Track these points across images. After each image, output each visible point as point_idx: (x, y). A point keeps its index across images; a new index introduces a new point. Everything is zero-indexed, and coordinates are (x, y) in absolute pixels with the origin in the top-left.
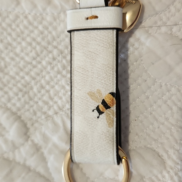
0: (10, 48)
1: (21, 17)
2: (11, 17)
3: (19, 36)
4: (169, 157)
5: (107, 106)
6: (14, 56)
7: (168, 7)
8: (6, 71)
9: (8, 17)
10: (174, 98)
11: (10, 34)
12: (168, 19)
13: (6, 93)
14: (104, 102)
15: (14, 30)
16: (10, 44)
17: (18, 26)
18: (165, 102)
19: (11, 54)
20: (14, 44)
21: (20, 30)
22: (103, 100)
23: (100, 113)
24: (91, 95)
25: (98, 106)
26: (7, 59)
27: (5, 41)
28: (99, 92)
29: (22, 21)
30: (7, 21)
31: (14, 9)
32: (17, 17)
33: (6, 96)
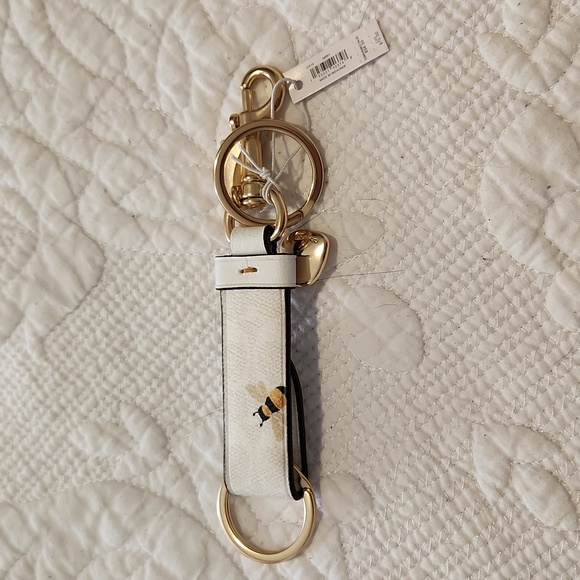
0: (136, 308)
1: (153, 260)
2: (138, 260)
3: (150, 290)
4: (380, 490)
5: (273, 409)
6: (143, 322)
7: (375, 242)
8: (132, 345)
9: (132, 259)
10: (389, 392)
11: (136, 287)
12: (377, 262)
13: (133, 380)
14: (269, 402)
15: (142, 280)
16: (136, 303)
17: (148, 274)
18: (377, 399)
19: (139, 319)
20: (143, 302)
21: (151, 279)
22: (268, 398)
23: (265, 418)
24: (251, 389)
25: (261, 408)
26: (134, 327)
27: (130, 298)
28: (262, 385)
29: (154, 266)
30: (132, 266)
31: (141, 248)
32: (146, 259)
33: (133, 385)
